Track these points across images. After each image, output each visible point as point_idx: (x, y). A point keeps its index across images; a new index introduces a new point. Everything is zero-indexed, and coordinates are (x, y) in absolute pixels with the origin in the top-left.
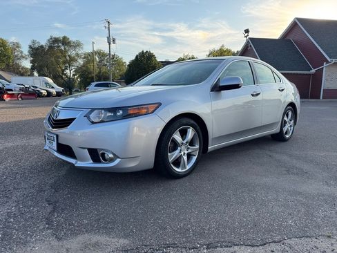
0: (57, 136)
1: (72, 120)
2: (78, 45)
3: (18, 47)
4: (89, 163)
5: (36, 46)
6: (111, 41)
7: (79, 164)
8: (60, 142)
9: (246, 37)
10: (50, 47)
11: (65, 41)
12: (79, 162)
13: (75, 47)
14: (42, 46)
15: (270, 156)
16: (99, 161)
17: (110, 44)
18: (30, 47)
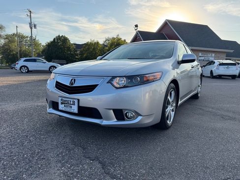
0: (79, 100)
1: (95, 86)
4: (113, 121)
6: (32, 26)
7: (105, 122)
8: (80, 105)
9: (136, 30)
12: (104, 121)
15: (201, 109)
16: (124, 120)
17: (31, 28)
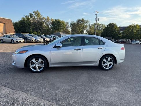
2: (87, 21)
3: (68, 23)
5: (73, 23)
6: (97, 19)
10: (78, 23)
11: (83, 20)
13: (86, 22)
14: (75, 23)
17: (96, 21)
18: (71, 24)
